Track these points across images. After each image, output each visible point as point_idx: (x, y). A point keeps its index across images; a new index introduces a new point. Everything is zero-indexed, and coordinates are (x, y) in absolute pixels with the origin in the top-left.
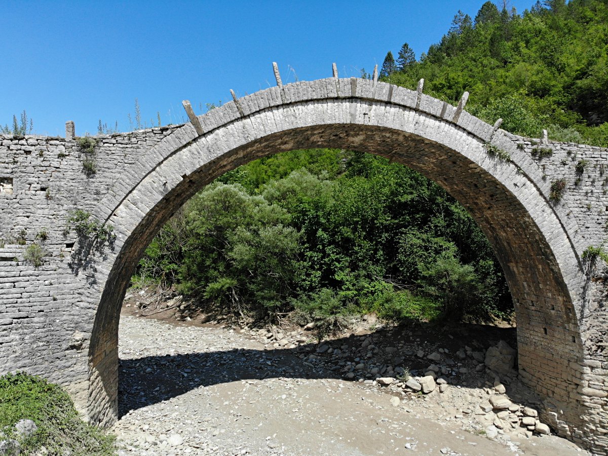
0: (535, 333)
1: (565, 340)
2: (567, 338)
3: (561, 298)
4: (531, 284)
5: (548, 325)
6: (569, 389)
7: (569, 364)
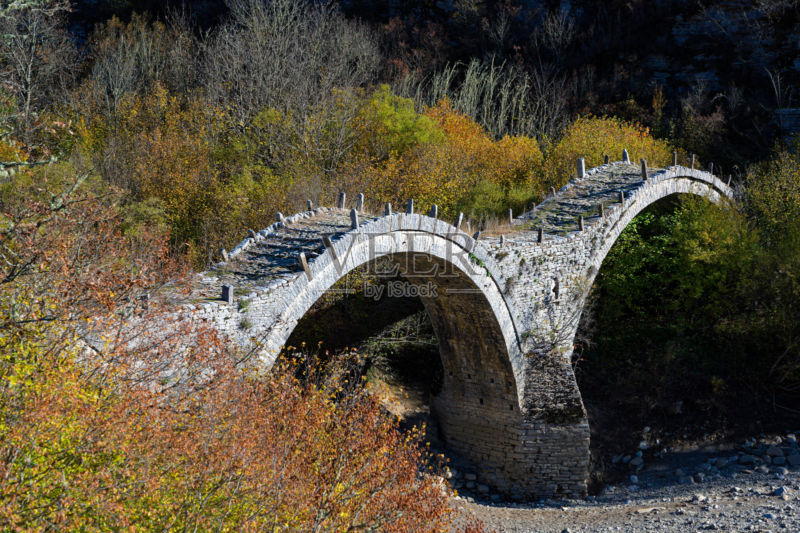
0: (469, 404)
1: (503, 408)
2: (505, 407)
3: (503, 374)
4: (471, 360)
5: (484, 396)
6: (507, 450)
7: (505, 429)
